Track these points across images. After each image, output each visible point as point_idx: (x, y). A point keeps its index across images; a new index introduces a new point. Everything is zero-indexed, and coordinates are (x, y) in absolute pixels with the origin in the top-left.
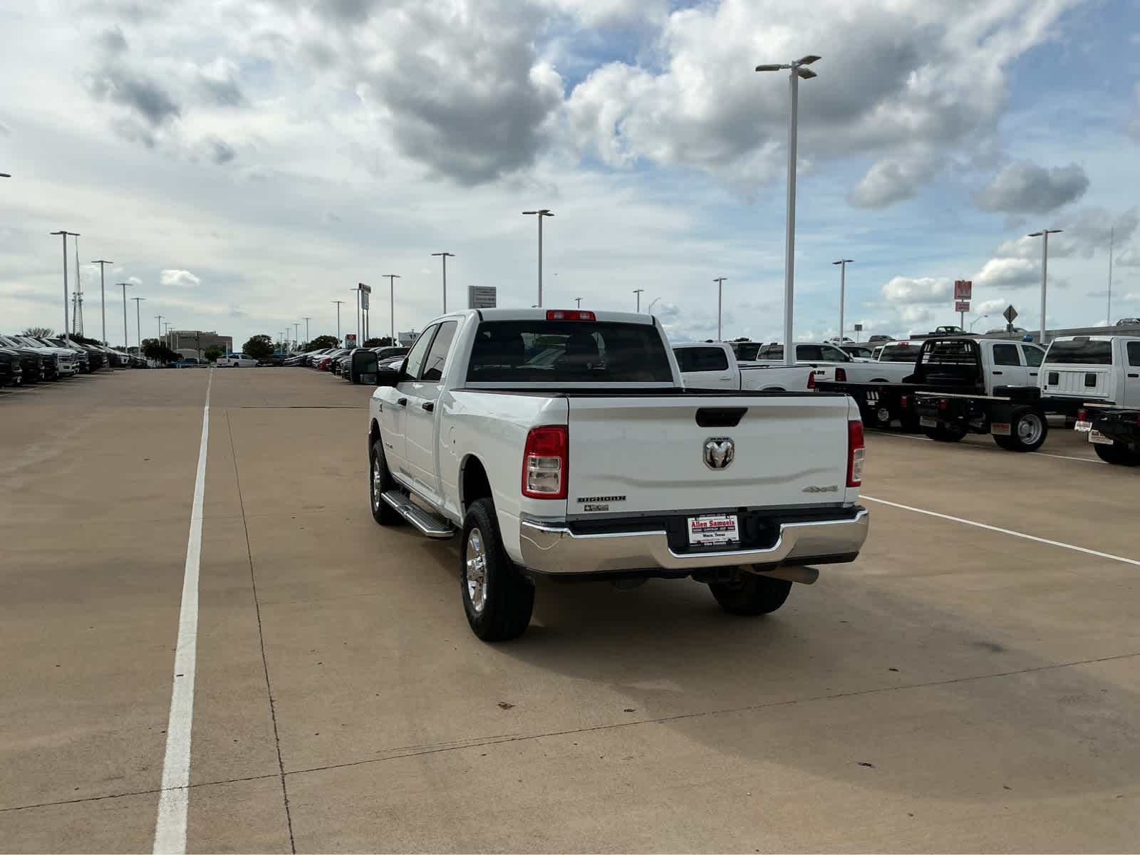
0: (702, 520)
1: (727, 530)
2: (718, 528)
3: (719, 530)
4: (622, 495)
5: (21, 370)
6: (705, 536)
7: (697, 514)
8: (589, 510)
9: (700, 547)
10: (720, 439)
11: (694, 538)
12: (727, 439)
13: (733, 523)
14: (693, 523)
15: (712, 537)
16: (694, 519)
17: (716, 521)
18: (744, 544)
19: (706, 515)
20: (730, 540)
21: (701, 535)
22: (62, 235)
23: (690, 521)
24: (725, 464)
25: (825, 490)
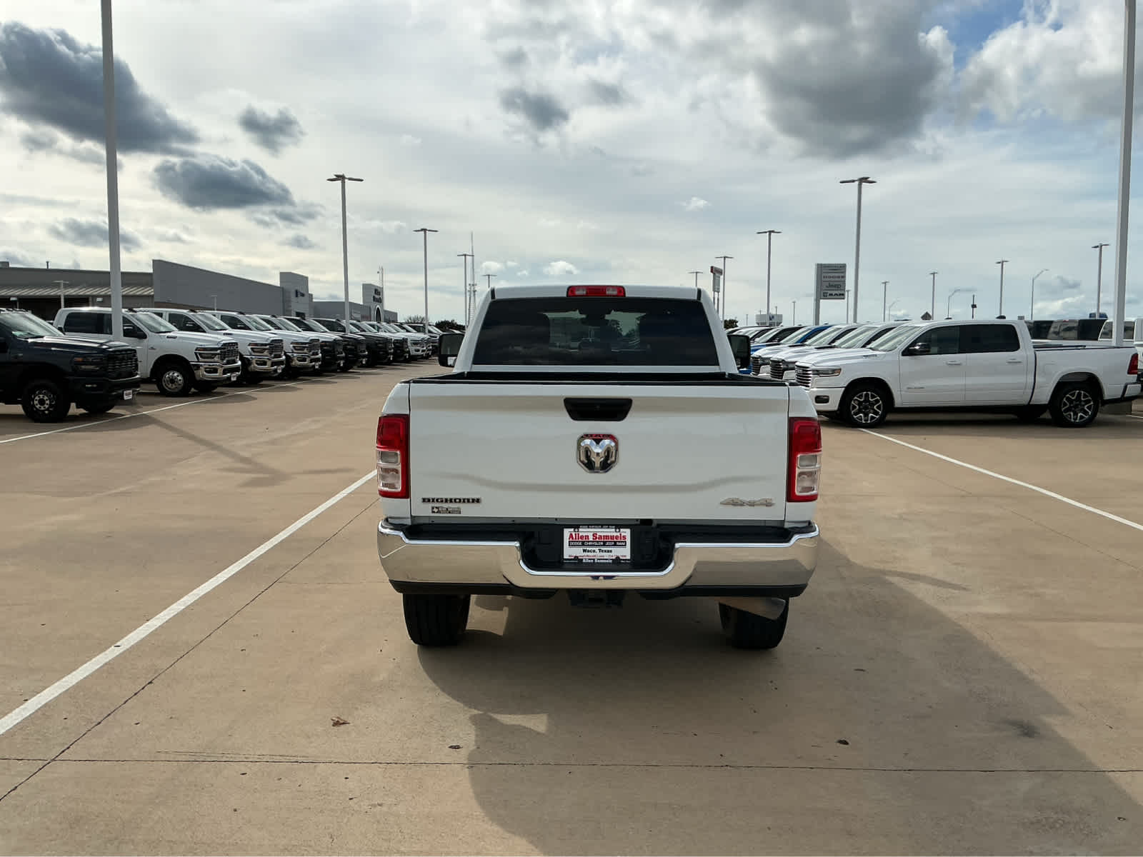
0: (584, 532)
1: (615, 545)
2: (604, 542)
3: (604, 545)
4: (476, 497)
5: (367, 353)
6: (584, 551)
7: (576, 524)
8: (437, 512)
9: (577, 565)
10: (599, 435)
11: (569, 552)
12: (611, 437)
13: (624, 537)
14: (571, 535)
15: (593, 554)
16: (572, 530)
17: (602, 534)
18: (638, 563)
19: (589, 526)
20: (618, 558)
21: (581, 549)
22: (423, 232)
23: (567, 532)
24: (606, 466)
25: (752, 504)
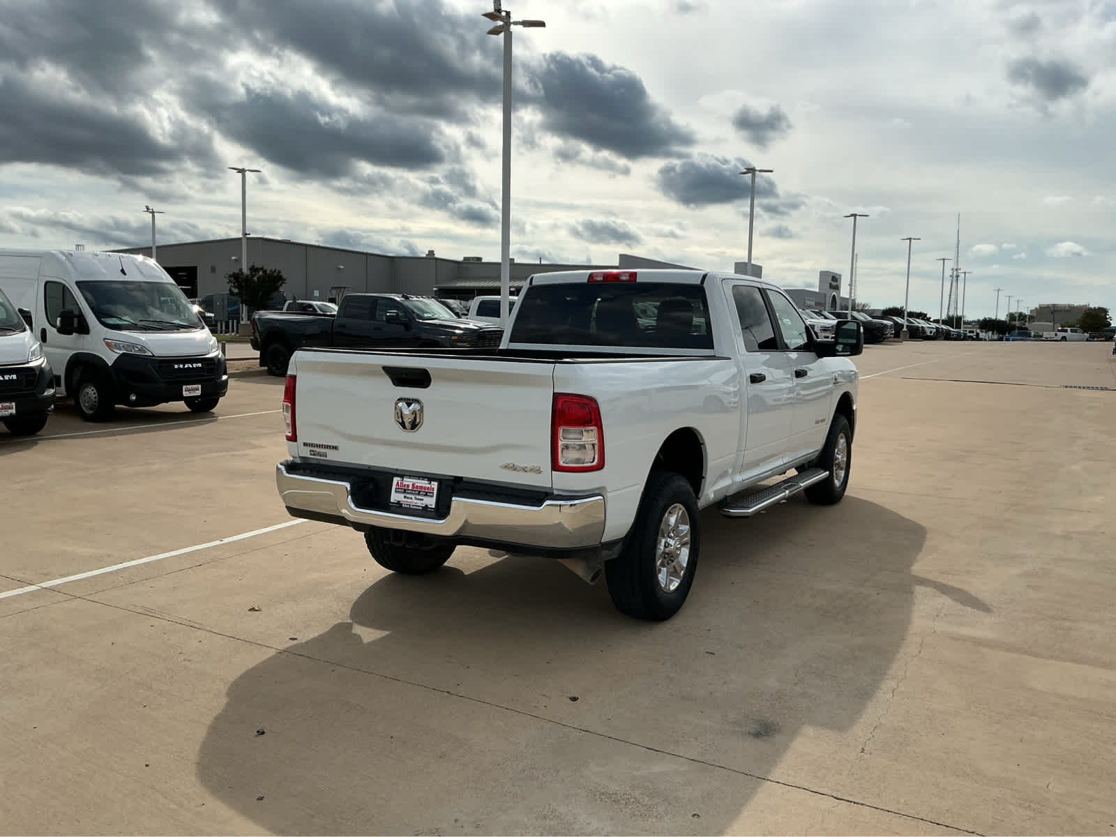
0: (408, 482)
1: (426, 495)
2: (419, 491)
3: (419, 494)
4: (334, 445)
6: (405, 497)
7: (402, 474)
8: (313, 455)
9: (399, 508)
10: (409, 399)
11: (395, 497)
12: (417, 401)
13: (433, 488)
14: (398, 483)
15: (411, 500)
16: (399, 479)
17: (419, 485)
18: (438, 512)
19: (410, 477)
20: (426, 506)
21: (403, 495)
23: (396, 480)
24: (414, 425)
25: (524, 470)
